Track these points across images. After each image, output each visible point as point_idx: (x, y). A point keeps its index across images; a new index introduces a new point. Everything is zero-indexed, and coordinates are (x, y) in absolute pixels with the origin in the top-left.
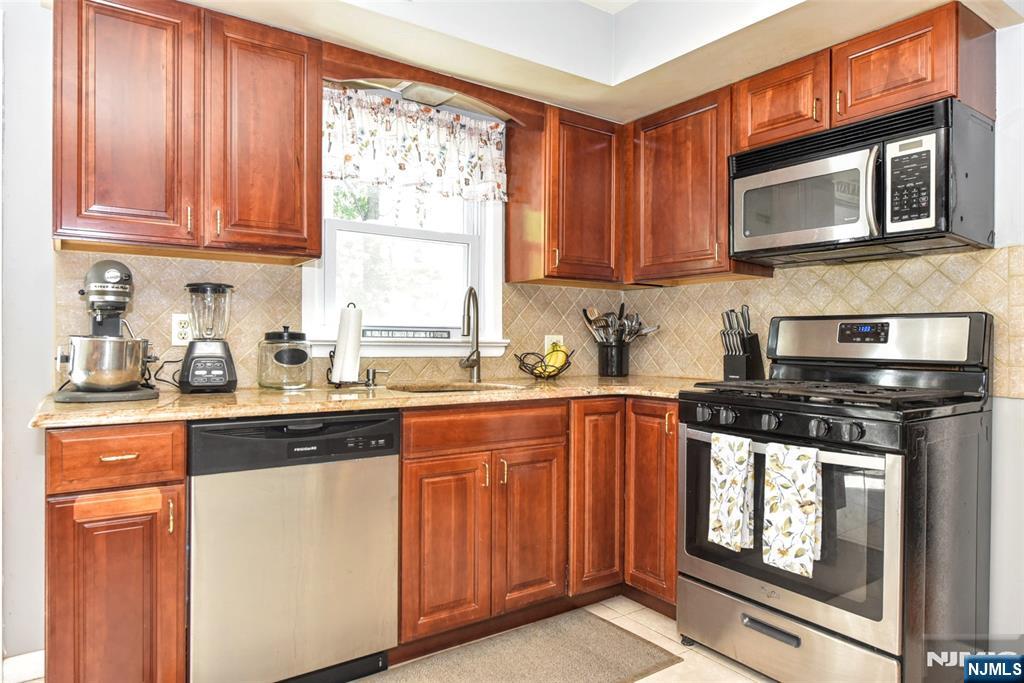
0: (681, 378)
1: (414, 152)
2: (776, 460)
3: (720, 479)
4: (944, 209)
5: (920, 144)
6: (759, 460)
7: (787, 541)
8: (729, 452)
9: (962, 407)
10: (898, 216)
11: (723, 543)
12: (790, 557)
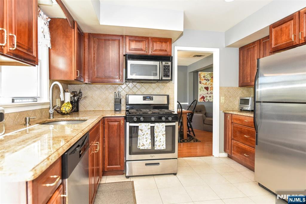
0: (94, 111)
2: (157, 126)
3: (142, 134)
6: (152, 128)
7: (160, 143)
8: (144, 127)
11: (146, 148)
12: (161, 146)
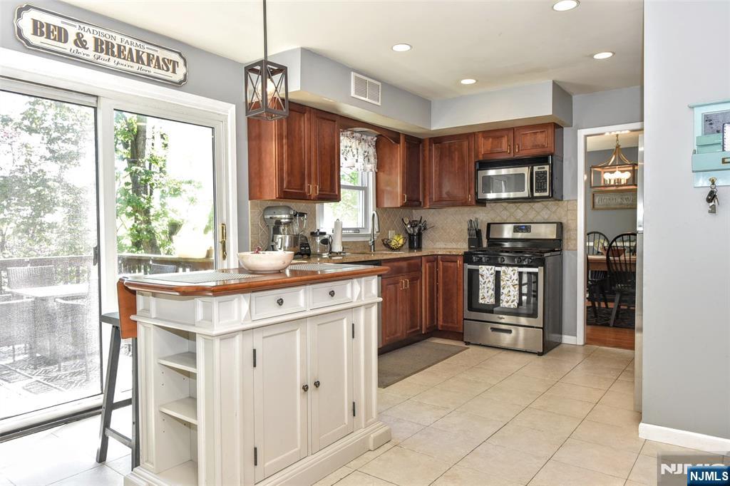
1: (351, 153)
2: (504, 272)
3: (483, 281)
4: (552, 190)
5: (544, 168)
6: (498, 273)
7: (509, 298)
8: (486, 272)
9: (553, 253)
10: (537, 191)
11: (486, 303)
12: (510, 303)
